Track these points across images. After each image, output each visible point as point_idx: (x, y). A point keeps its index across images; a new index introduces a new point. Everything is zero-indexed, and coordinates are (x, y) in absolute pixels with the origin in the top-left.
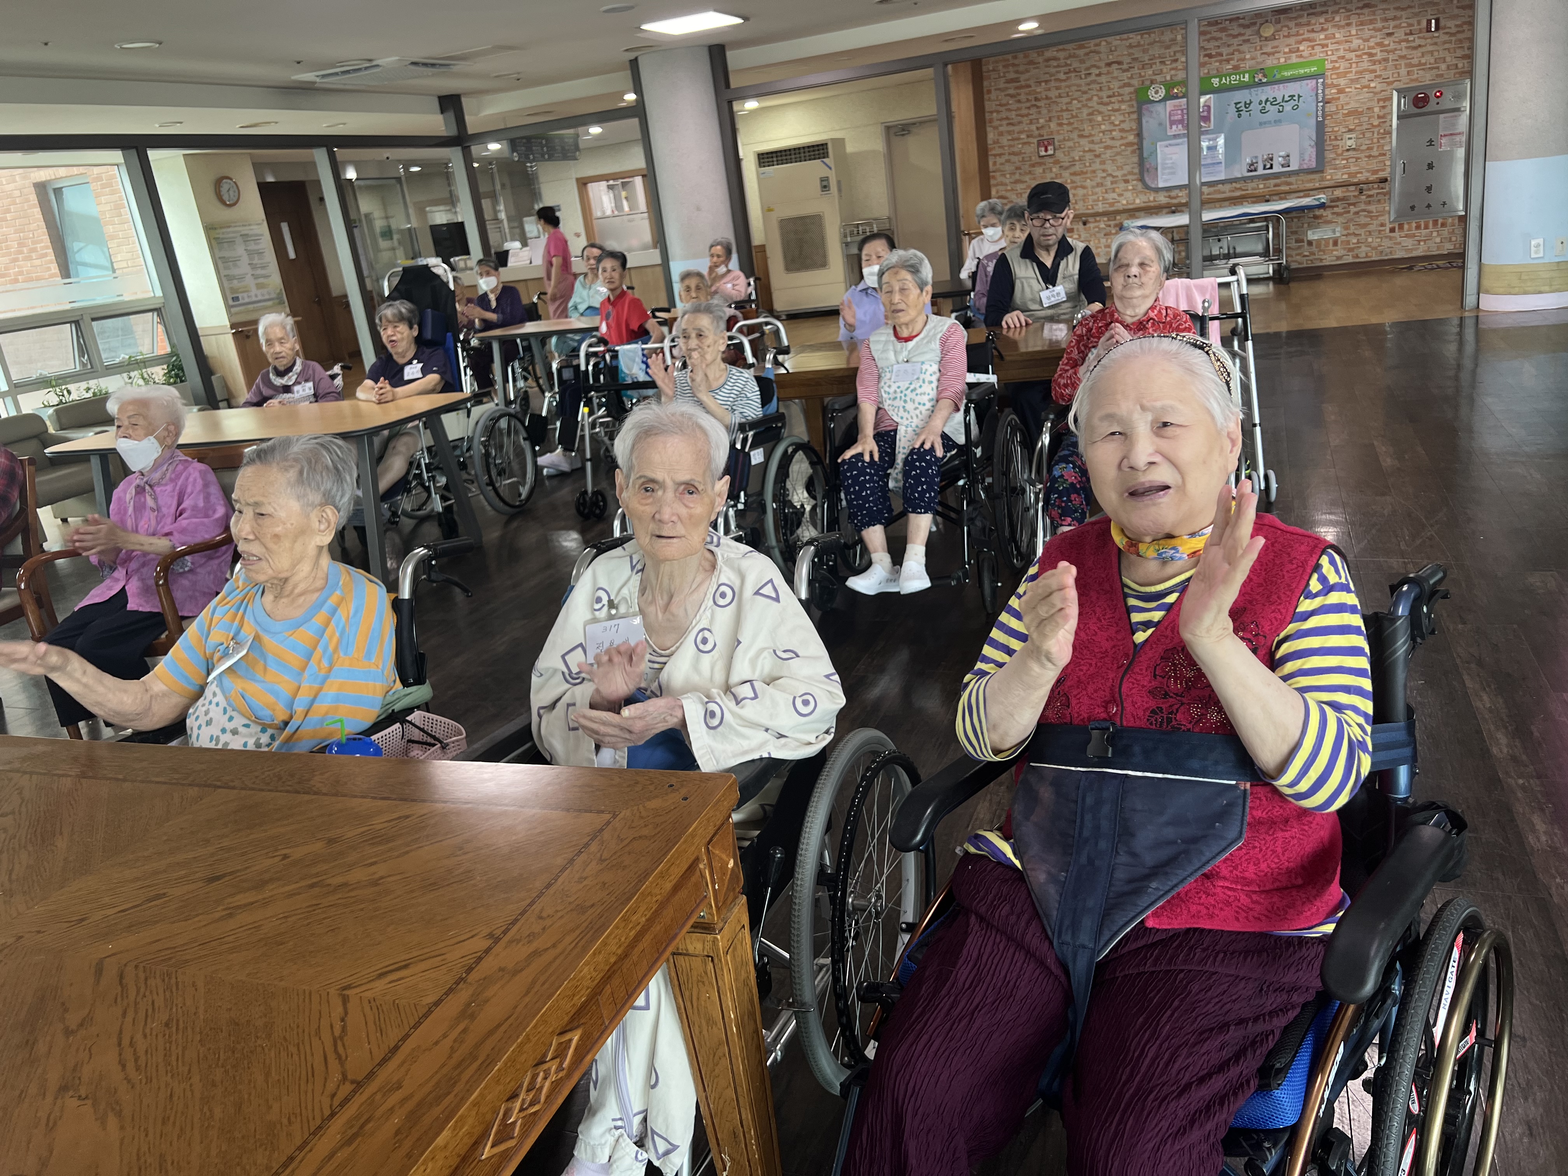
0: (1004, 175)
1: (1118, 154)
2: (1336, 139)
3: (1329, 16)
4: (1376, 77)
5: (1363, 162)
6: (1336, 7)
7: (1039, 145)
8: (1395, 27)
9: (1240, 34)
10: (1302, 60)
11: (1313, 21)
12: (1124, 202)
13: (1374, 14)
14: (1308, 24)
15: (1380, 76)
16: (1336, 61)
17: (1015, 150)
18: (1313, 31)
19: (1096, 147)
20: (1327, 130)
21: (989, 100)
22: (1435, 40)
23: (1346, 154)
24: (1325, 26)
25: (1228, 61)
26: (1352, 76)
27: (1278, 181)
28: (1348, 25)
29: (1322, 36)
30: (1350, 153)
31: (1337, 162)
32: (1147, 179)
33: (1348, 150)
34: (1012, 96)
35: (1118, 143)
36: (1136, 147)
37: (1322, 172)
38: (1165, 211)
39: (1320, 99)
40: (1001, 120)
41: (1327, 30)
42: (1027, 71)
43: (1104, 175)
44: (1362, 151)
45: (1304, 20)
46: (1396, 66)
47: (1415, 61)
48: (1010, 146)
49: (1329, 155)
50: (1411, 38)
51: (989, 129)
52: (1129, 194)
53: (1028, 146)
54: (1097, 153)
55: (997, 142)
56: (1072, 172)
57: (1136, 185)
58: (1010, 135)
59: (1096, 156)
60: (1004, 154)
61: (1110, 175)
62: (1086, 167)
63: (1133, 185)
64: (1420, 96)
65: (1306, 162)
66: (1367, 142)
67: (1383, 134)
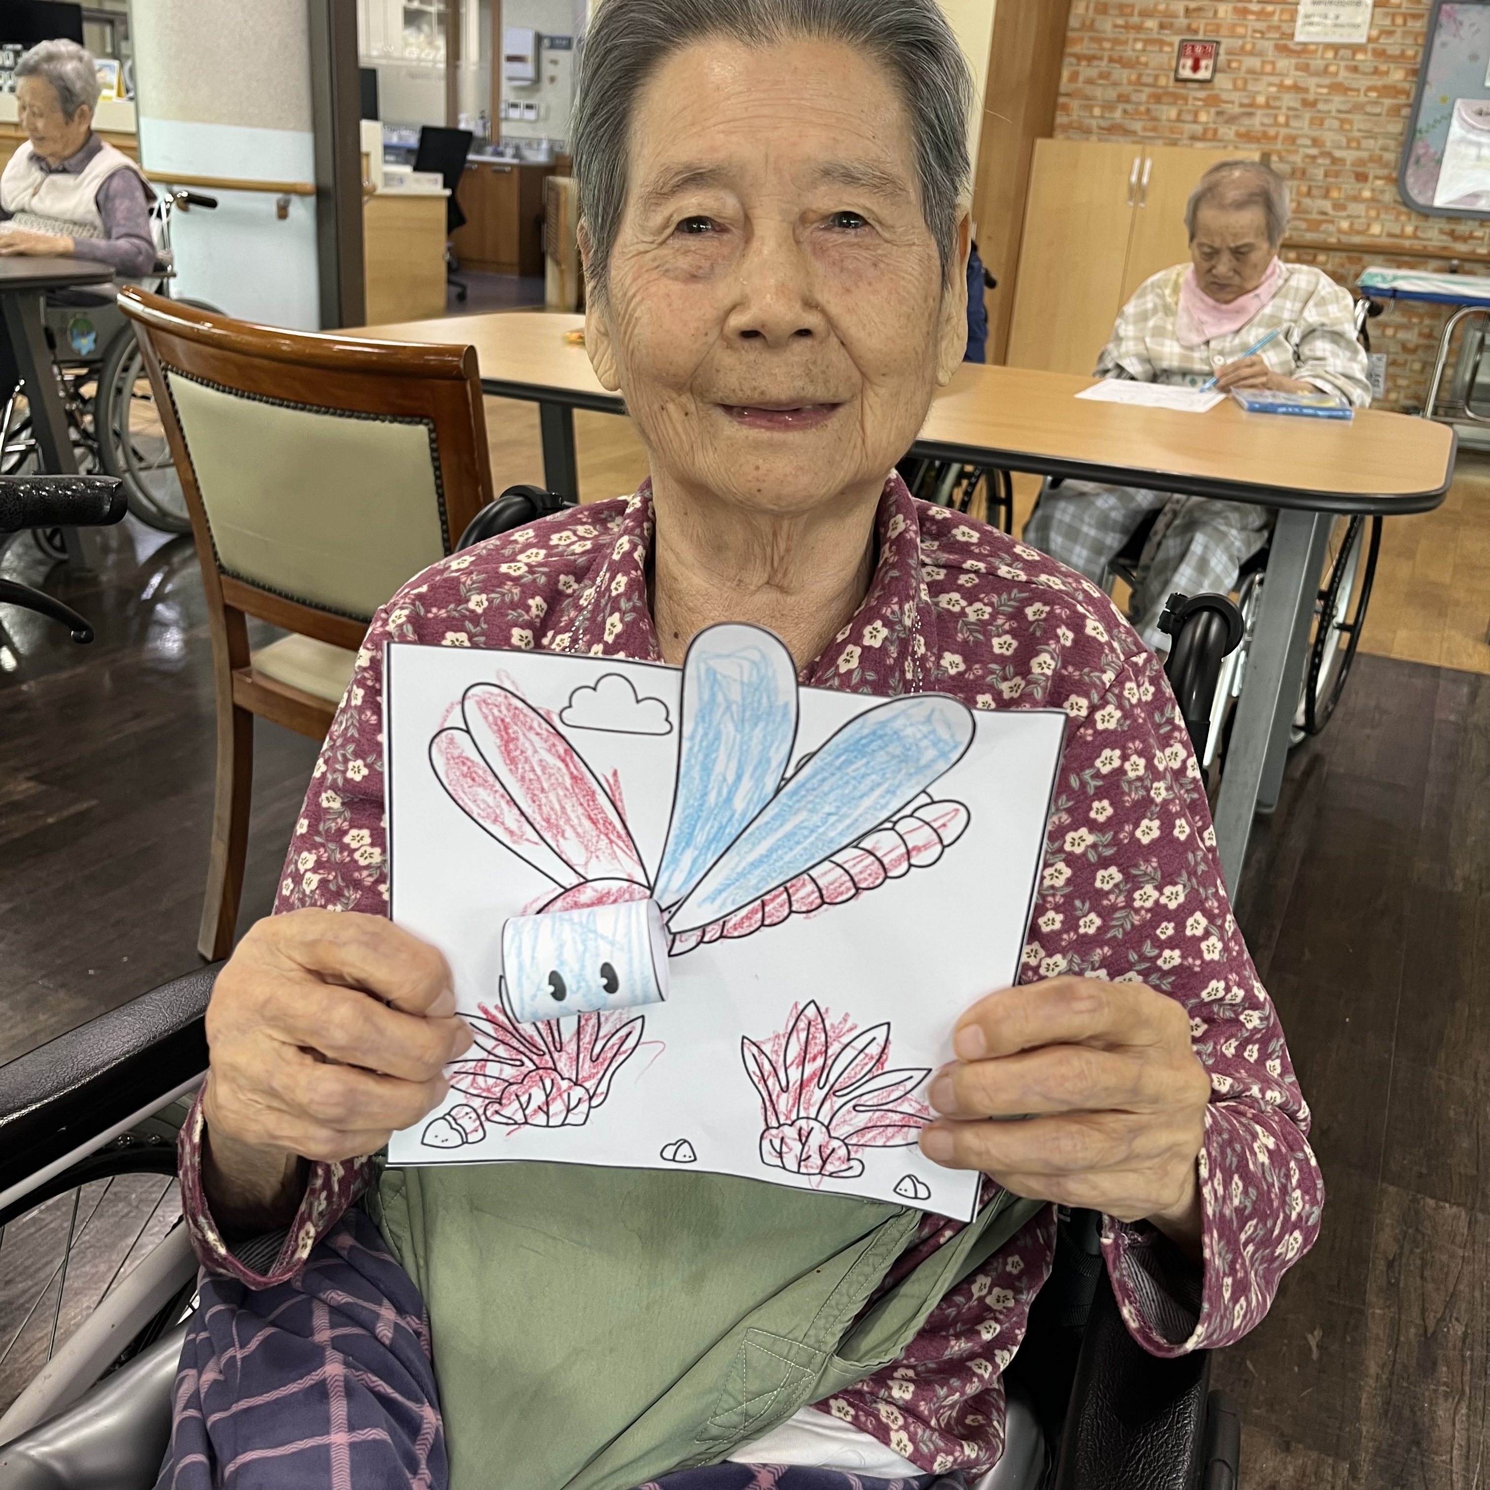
0: (1090, 108)
1: (1358, 108)
7: (1181, 54)
12: (1345, 225)
17: (1130, 53)
19: (1311, 82)
32: (1410, 180)
35: (1363, 83)
36: (1402, 100)
38: (1434, 264)
43: (1314, 151)
48: (1116, 42)
52: (1359, 209)
53: (1157, 48)
54: (1311, 97)
55: (1092, 27)
56: (1243, 130)
57: (1382, 192)
58: (1122, 15)
59: (1305, 103)
60: (1101, 58)
61: (1329, 154)
62: (1276, 124)
63: (1373, 190)
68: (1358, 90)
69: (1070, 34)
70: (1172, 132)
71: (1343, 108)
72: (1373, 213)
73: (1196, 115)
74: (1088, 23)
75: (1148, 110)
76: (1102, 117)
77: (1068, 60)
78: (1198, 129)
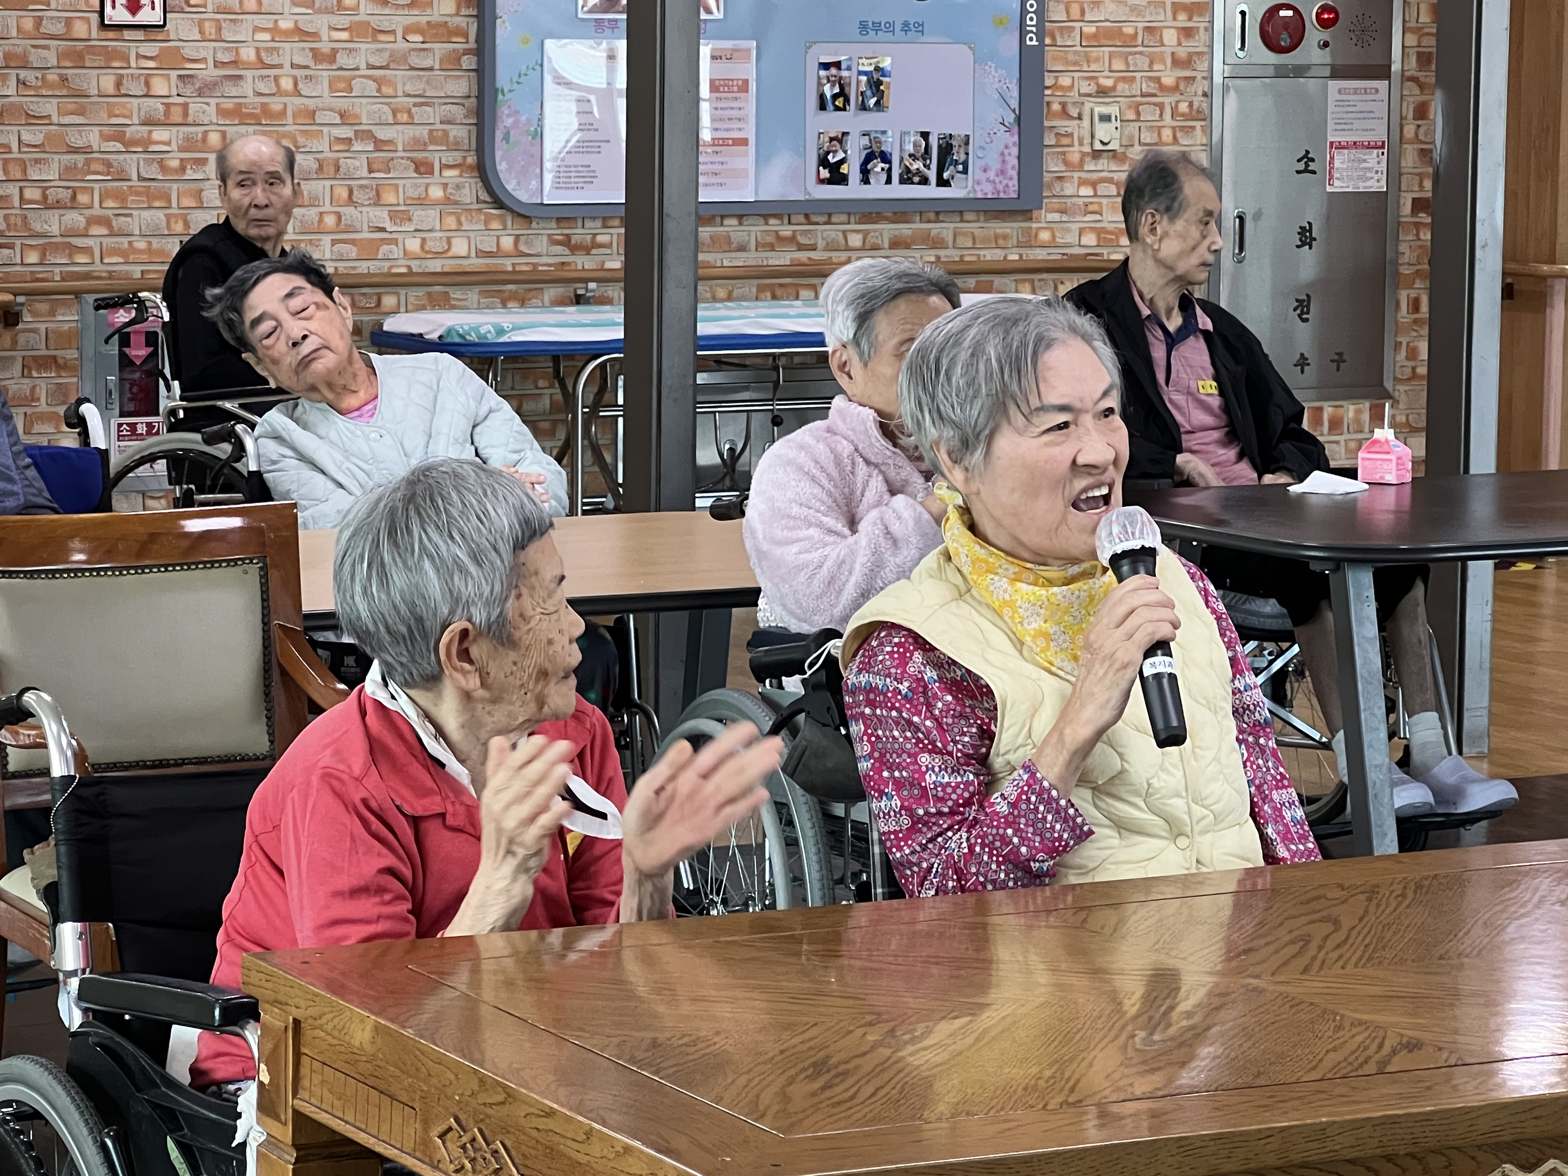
1: (396, 60)
2: (1065, 113)
12: (413, 245)
19: (320, 23)
20: (1049, 81)
23: (1090, 166)
27: (905, 229)
30: (1103, 165)
31: (1069, 189)
32: (502, 167)
33: (1096, 155)
37: (1026, 214)
38: (551, 292)
43: (346, 132)
49: (1052, 165)
52: (427, 217)
54: (325, 47)
56: (228, 104)
57: (458, 187)
59: (316, 55)
61: (368, 135)
62: (279, 92)
63: (445, 186)
64: (1283, 13)
65: (992, 175)
66: (1147, 137)
67: (1187, 117)
68: (393, 32)
70: (111, 115)
71: (375, 60)
72: (451, 222)
73: (147, 84)
75: (64, 79)
78: (157, 106)
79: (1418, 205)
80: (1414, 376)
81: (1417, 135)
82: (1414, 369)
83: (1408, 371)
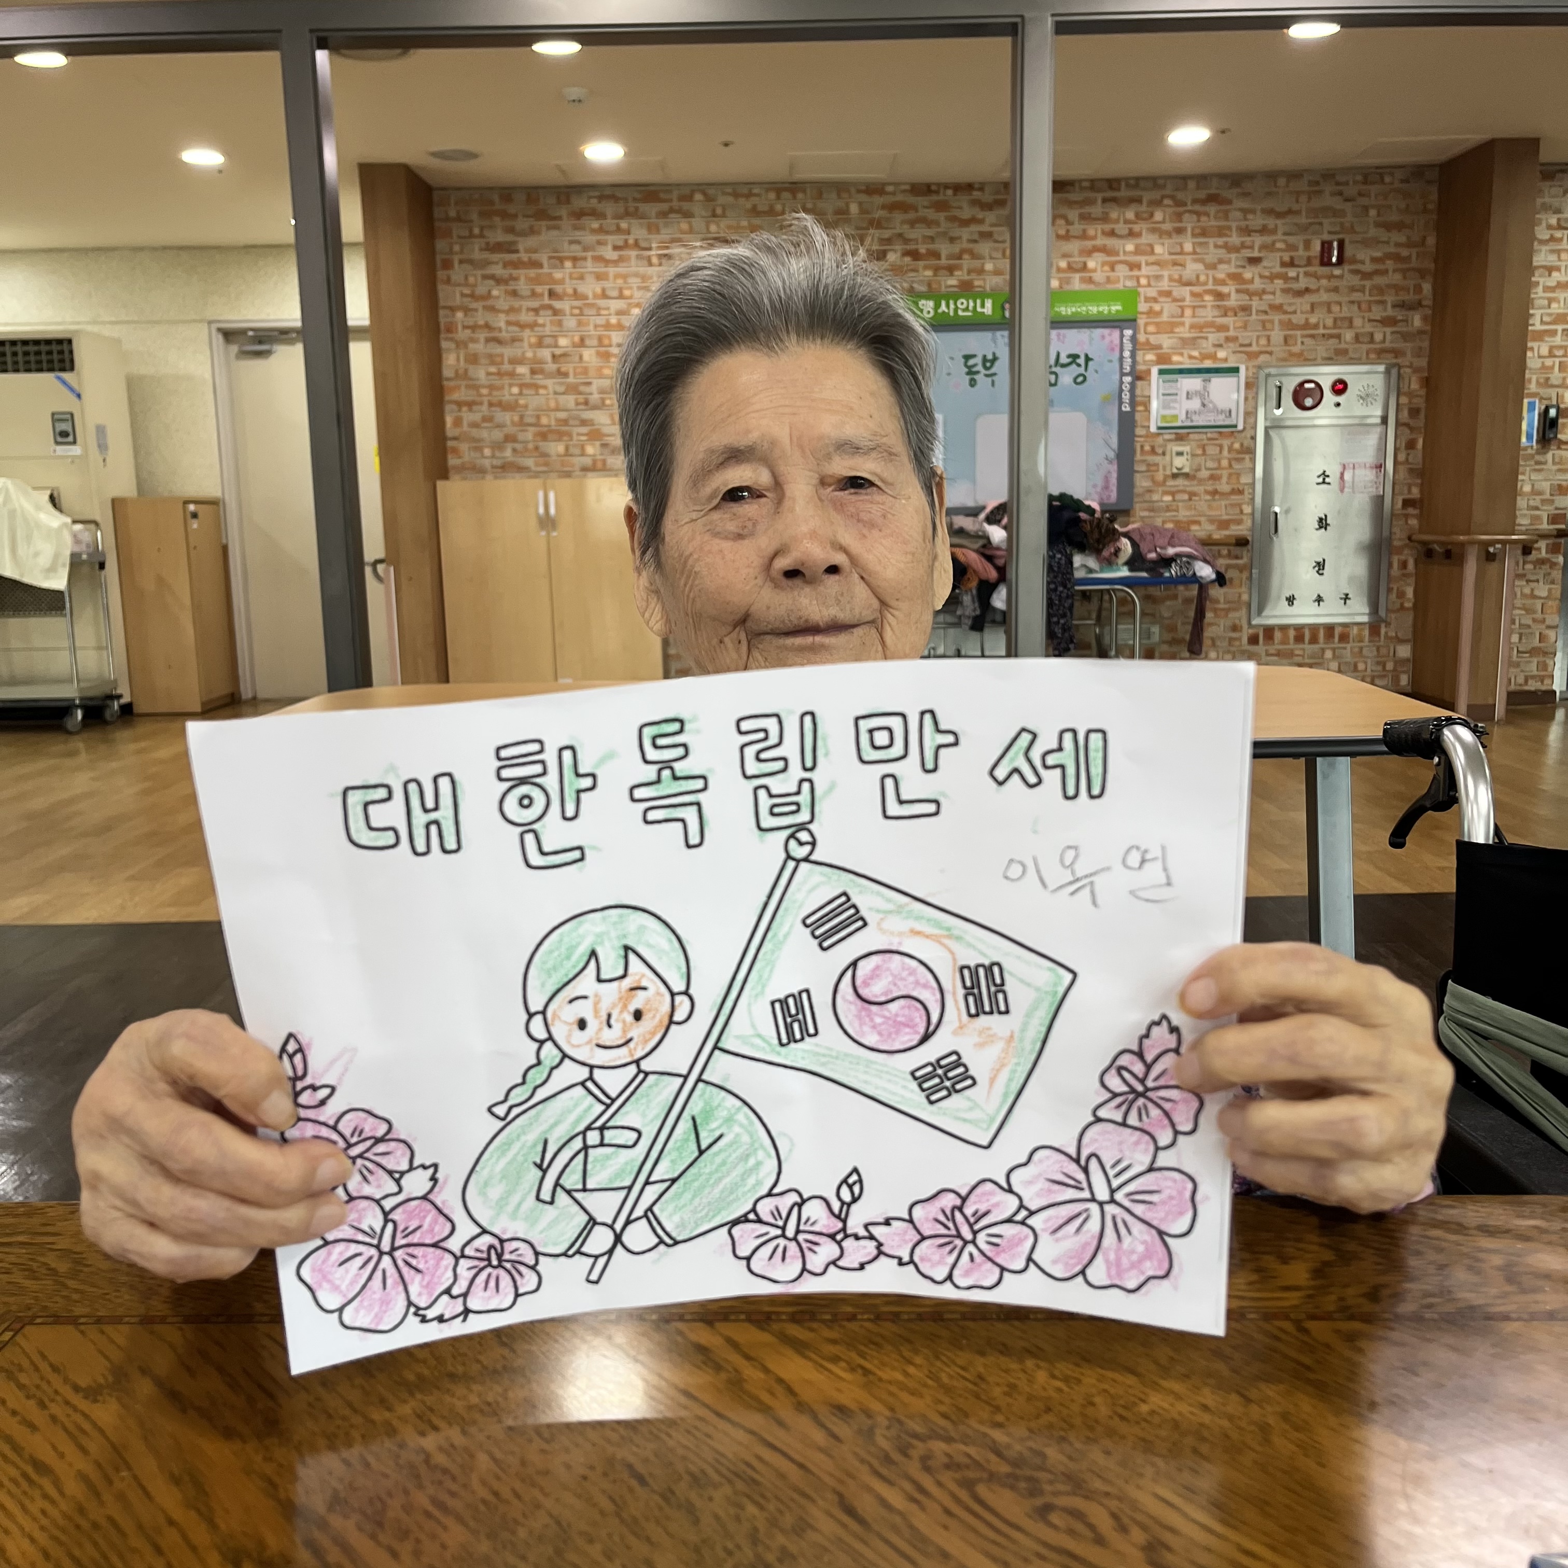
0: (479, 449)
2: (1153, 451)
3: (1144, 208)
4: (1228, 339)
5: (1202, 504)
6: (1156, 195)
8: (1263, 247)
9: (973, 220)
10: (1092, 287)
11: (1114, 215)
13: (1226, 218)
14: (1105, 219)
15: (1234, 339)
16: (1155, 300)
17: (507, 398)
18: (1112, 234)
20: (1140, 432)
21: (448, 281)
22: (1334, 283)
23: (1171, 483)
24: (1136, 228)
25: (951, 270)
26: (1184, 332)
28: (1180, 231)
29: (1130, 247)
30: (1180, 482)
31: (1156, 497)
33: (1175, 476)
34: (499, 281)
37: (1127, 512)
39: (1127, 369)
40: (474, 328)
41: (1139, 235)
42: (532, 231)
44: (1201, 481)
45: (1097, 210)
46: (1263, 323)
47: (1298, 319)
48: (491, 387)
49: (1141, 483)
50: (1292, 273)
51: (444, 344)
53: (533, 392)
55: (465, 375)
58: (493, 363)
60: (481, 404)
64: (1307, 386)
65: (1099, 489)
66: (1210, 464)
67: (1239, 452)
69: (445, 383)
70: (563, 465)
73: (583, 448)
74: (461, 372)
75: (537, 448)
76: (493, 456)
77: (448, 408)
78: (588, 461)
79: (1407, 503)
80: (1402, 608)
81: (1407, 459)
82: (1402, 604)
83: (1398, 606)
